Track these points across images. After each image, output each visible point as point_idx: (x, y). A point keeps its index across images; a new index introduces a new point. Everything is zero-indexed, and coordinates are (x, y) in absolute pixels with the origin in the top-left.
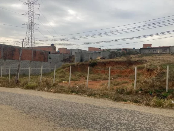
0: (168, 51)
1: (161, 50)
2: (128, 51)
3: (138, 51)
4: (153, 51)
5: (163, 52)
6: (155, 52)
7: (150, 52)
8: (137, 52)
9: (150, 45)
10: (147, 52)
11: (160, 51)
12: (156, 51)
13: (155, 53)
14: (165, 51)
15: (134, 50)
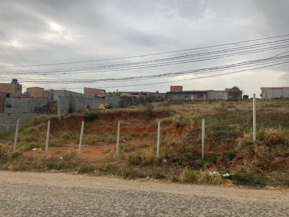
0: (204, 97)
1: (196, 95)
2: (148, 96)
3: (164, 97)
4: (184, 97)
5: (198, 99)
6: (187, 99)
7: (180, 98)
8: (162, 99)
9: (181, 87)
10: (175, 97)
11: (194, 97)
12: (188, 97)
13: (188, 101)
14: (201, 98)
15: (158, 95)
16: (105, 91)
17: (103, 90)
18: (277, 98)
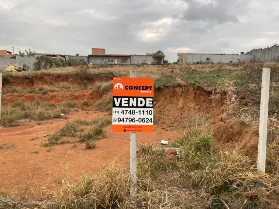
0: (128, 62)
1: (120, 60)
2: (67, 59)
3: (86, 60)
4: (107, 61)
5: (123, 64)
6: (111, 63)
7: (103, 63)
8: (84, 62)
9: (103, 50)
10: (99, 61)
11: (118, 61)
12: (112, 61)
13: (112, 65)
14: (125, 62)
15: (78, 58)
16: (10, 53)
17: (8, 52)
18: (198, 63)
